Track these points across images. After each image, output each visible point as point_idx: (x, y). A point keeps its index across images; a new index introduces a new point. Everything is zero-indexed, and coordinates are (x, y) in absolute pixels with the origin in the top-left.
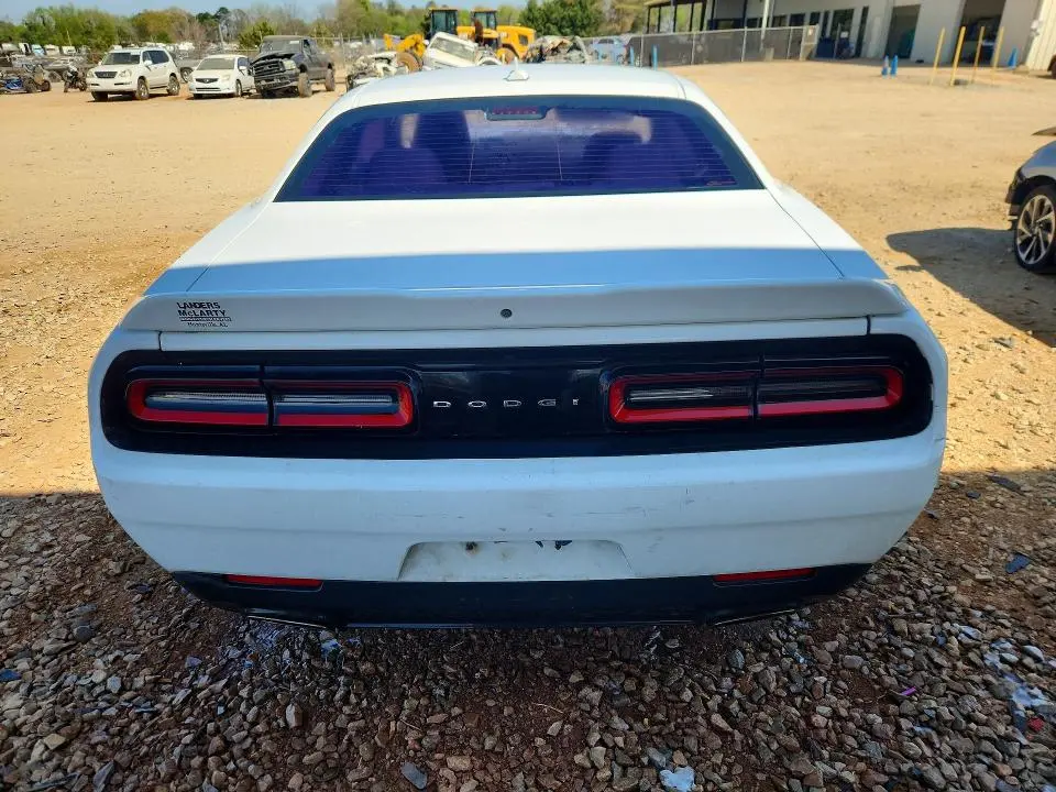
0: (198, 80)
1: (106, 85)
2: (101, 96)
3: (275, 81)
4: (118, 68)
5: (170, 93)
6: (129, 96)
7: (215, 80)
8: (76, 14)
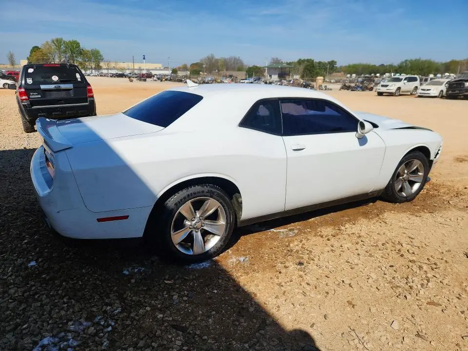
0: (422, 90)
1: (383, 90)
2: (380, 94)
3: (456, 92)
4: (390, 84)
5: (411, 94)
6: (391, 94)
7: (430, 90)
8: (420, 61)
